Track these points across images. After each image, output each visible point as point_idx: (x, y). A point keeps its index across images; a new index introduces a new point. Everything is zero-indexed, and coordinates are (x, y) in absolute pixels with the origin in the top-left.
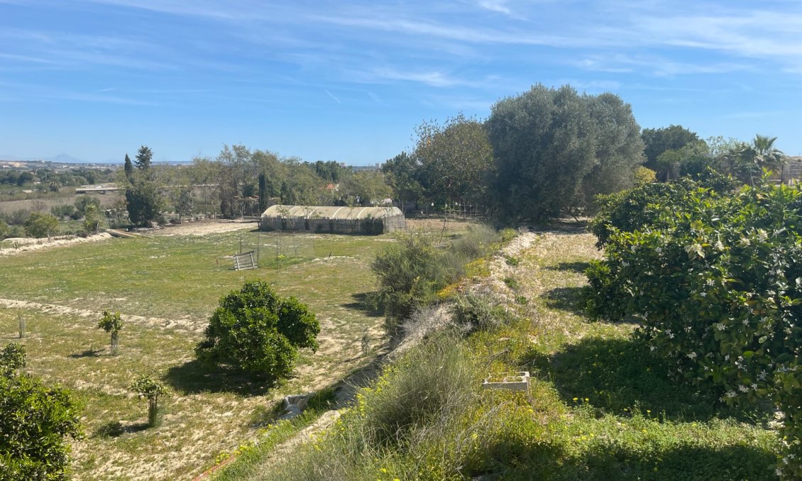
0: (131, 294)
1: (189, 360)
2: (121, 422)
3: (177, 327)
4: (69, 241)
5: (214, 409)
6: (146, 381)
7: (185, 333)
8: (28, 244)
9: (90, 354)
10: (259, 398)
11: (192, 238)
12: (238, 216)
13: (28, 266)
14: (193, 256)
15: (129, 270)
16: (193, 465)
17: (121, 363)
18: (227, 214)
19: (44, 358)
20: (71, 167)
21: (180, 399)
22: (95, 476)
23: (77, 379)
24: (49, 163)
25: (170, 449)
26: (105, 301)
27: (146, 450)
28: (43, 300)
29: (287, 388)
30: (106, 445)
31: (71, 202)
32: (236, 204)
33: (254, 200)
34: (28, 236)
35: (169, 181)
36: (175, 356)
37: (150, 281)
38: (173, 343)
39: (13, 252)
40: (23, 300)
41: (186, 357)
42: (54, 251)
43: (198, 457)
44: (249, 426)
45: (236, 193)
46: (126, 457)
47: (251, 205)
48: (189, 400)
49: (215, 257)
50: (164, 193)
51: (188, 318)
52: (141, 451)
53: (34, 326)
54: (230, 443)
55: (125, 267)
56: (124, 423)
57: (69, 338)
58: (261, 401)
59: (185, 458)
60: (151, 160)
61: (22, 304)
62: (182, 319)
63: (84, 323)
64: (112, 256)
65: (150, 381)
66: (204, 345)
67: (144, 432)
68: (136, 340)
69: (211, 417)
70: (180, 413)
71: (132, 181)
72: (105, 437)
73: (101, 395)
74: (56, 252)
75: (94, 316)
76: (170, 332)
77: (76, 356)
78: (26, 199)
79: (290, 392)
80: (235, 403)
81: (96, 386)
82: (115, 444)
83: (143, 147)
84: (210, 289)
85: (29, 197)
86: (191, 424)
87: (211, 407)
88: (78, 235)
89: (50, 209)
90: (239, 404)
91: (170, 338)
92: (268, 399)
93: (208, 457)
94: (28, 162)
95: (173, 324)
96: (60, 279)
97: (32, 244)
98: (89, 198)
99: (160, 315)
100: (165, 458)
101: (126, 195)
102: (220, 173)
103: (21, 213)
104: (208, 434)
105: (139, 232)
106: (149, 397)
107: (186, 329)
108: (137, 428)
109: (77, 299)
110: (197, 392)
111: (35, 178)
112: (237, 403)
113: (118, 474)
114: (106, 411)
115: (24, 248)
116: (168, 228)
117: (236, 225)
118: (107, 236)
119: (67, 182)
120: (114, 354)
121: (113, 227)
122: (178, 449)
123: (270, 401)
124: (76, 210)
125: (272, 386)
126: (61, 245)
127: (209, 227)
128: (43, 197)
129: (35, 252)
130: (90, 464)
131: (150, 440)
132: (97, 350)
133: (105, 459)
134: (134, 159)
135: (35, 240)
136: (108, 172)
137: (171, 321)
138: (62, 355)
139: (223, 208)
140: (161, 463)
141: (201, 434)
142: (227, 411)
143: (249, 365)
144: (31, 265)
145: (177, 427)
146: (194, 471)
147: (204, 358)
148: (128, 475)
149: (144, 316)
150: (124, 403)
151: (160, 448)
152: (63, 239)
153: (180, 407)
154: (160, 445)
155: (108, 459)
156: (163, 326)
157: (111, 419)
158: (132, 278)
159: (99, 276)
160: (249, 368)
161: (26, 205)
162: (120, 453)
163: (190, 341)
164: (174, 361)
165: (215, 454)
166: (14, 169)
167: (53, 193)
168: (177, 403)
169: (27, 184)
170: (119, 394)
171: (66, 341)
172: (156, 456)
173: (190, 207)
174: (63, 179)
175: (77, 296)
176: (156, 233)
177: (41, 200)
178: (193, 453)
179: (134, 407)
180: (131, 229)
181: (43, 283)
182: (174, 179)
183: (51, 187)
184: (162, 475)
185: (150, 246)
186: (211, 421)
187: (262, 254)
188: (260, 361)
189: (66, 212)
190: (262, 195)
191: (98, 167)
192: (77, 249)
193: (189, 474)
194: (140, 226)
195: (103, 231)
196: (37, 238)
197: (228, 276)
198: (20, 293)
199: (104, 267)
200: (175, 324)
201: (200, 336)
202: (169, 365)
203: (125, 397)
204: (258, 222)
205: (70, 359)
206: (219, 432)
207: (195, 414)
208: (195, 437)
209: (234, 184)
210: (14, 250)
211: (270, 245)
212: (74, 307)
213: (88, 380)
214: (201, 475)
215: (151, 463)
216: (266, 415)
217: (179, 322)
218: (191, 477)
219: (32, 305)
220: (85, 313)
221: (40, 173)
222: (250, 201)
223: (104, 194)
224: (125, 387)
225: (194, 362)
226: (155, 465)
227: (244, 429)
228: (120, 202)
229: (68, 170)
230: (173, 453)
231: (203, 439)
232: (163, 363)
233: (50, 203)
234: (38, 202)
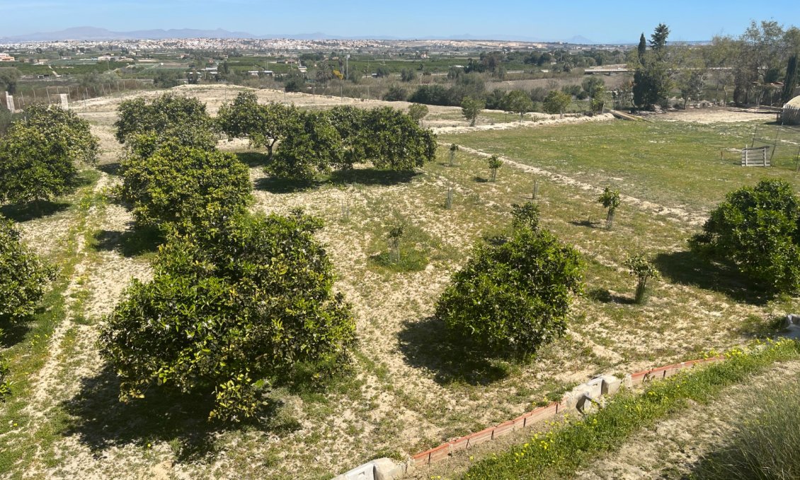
0: (628, 175)
1: (679, 250)
2: (610, 291)
3: (670, 215)
4: (577, 119)
5: (701, 304)
6: (639, 260)
7: (678, 222)
8: (544, 119)
9: (587, 224)
10: (755, 308)
11: (695, 125)
12: (753, 104)
13: (542, 138)
14: (694, 145)
15: (627, 152)
16: (674, 351)
17: (614, 238)
18: (740, 102)
19: (551, 220)
20: (584, 48)
21: (666, 285)
22: (584, 331)
23: (575, 244)
24: (565, 44)
25: (653, 328)
26: (604, 178)
27: (630, 323)
28: (553, 169)
29: (790, 305)
30: (596, 307)
31: (579, 82)
32: (753, 91)
33: (777, 87)
34: (545, 111)
35: (681, 61)
36: (665, 243)
37: (647, 165)
38: (665, 230)
39: (532, 124)
40: (537, 167)
41: (677, 246)
42: (564, 127)
43: (680, 346)
44: (739, 333)
45: (756, 78)
46: (612, 323)
47: (772, 93)
48: (675, 289)
49: (719, 148)
50: (673, 75)
51: (683, 208)
52: (626, 323)
53: (544, 191)
54: (715, 342)
55: (624, 148)
56: (612, 292)
57: (571, 207)
58: (756, 312)
59: (667, 342)
60: (666, 40)
61: (536, 170)
62: (676, 208)
63: (584, 195)
64: (613, 136)
65: (643, 261)
66: (699, 238)
67: (629, 306)
68: (629, 220)
69: (697, 312)
70: (665, 299)
71: (643, 62)
72: (595, 300)
73: (595, 263)
74: (565, 128)
75: (593, 191)
76: (663, 219)
77: (575, 223)
78: (543, 78)
79: (794, 311)
80: (725, 305)
81: (591, 254)
82: (603, 309)
83: (660, 25)
84: (710, 181)
85: (545, 76)
86: (675, 313)
87: (698, 302)
88: (585, 114)
89: (560, 89)
90: (730, 307)
91: (662, 224)
92: (765, 312)
93: (690, 348)
94: (549, 43)
95: (666, 211)
96: (567, 153)
97: (547, 118)
98: (595, 79)
99: (654, 200)
100: (647, 335)
101: (635, 76)
102: (741, 53)
103: (538, 90)
104: (692, 327)
105: (640, 115)
106: (640, 276)
107: (679, 218)
108: (623, 301)
109: (580, 173)
110: (685, 283)
111: (552, 59)
112: (727, 306)
113: (604, 335)
114: (598, 278)
115: (541, 122)
116: (671, 113)
117: (749, 115)
118: (610, 116)
119: (578, 63)
120: (608, 229)
121: (617, 109)
122: (660, 331)
123: (767, 314)
124: (582, 90)
125: (773, 299)
126: (570, 122)
127: (716, 115)
128: (556, 77)
129: (549, 127)
130: (580, 319)
131: (635, 315)
132: (593, 222)
133: (594, 319)
134: (649, 38)
135: (548, 116)
136: (616, 52)
137: (664, 208)
138: (565, 220)
139: (736, 95)
140: (643, 339)
141: (685, 325)
142: (715, 310)
143: (750, 270)
144: (545, 137)
145: (661, 310)
146: (676, 357)
147: (699, 251)
148: (612, 339)
149: (638, 198)
150: (614, 275)
151: (643, 325)
152: (572, 116)
153: (666, 293)
154: (643, 322)
155: (596, 320)
156: (656, 212)
157: (601, 286)
158: (629, 160)
159: (599, 154)
160: (749, 272)
161: (542, 84)
162: (606, 318)
163: (683, 231)
164: (664, 248)
165: (697, 349)
166: (537, 50)
167: (565, 73)
168: (663, 288)
169: (545, 64)
170: (609, 265)
171: (569, 209)
172: (639, 331)
173: (698, 91)
174: (576, 60)
175: (580, 170)
176: (658, 117)
177: (554, 80)
178: (675, 340)
179: (623, 282)
180: (633, 111)
181: (553, 155)
182: (687, 60)
183: (564, 67)
184: (643, 350)
185: (650, 130)
186: (696, 315)
187: (777, 152)
188: (764, 268)
189: (574, 91)
190: (788, 81)
191: (608, 48)
192: (582, 127)
193: (670, 358)
194: (642, 109)
195: (607, 111)
196: (551, 114)
197: (733, 170)
198: (535, 161)
199: (605, 147)
200: (668, 212)
201: (693, 229)
202: (659, 250)
203: (615, 270)
204: (778, 113)
205: (571, 226)
206: (704, 329)
207: (680, 304)
208: (679, 325)
209: (754, 68)
210: (533, 122)
211: (788, 142)
212: (577, 179)
213: (584, 247)
214: (683, 363)
215: (634, 336)
216: (761, 327)
217: (673, 210)
218: (672, 361)
219: (544, 172)
220: (586, 187)
221: (557, 54)
222: (771, 88)
223: (609, 75)
224: (615, 261)
225: (684, 253)
226: (637, 339)
227: (734, 334)
228: (627, 83)
229: (581, 51)
230: (655, 333)
231: (687, 330)
232: (652, 247)
233: (562, 83)
234: (552, 81)
